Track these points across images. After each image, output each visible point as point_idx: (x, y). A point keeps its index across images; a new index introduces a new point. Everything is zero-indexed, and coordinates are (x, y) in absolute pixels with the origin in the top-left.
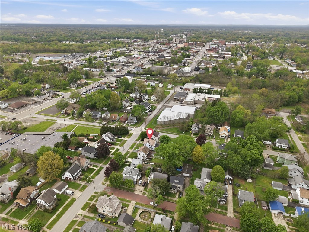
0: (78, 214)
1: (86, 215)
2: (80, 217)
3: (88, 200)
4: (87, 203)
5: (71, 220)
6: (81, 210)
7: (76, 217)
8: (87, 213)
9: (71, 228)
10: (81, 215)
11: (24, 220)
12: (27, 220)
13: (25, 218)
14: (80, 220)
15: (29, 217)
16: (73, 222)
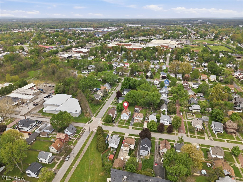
0: (209, 139)
1: (207, 136)
2: (210, 138)
3: (196, 138)
4: (198, 138)
5: (215, 141)
6: (206, 139)
7: (212, 140)
8: (205, 136)
9: (219, 140)
10: (208, 138)
11: (236, 166)
12: (234, 163)
13: (235, 165)
14: (212, 138)
15: (232, 164)
16: (215, 140)
